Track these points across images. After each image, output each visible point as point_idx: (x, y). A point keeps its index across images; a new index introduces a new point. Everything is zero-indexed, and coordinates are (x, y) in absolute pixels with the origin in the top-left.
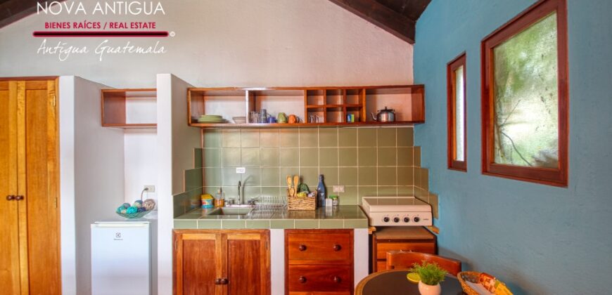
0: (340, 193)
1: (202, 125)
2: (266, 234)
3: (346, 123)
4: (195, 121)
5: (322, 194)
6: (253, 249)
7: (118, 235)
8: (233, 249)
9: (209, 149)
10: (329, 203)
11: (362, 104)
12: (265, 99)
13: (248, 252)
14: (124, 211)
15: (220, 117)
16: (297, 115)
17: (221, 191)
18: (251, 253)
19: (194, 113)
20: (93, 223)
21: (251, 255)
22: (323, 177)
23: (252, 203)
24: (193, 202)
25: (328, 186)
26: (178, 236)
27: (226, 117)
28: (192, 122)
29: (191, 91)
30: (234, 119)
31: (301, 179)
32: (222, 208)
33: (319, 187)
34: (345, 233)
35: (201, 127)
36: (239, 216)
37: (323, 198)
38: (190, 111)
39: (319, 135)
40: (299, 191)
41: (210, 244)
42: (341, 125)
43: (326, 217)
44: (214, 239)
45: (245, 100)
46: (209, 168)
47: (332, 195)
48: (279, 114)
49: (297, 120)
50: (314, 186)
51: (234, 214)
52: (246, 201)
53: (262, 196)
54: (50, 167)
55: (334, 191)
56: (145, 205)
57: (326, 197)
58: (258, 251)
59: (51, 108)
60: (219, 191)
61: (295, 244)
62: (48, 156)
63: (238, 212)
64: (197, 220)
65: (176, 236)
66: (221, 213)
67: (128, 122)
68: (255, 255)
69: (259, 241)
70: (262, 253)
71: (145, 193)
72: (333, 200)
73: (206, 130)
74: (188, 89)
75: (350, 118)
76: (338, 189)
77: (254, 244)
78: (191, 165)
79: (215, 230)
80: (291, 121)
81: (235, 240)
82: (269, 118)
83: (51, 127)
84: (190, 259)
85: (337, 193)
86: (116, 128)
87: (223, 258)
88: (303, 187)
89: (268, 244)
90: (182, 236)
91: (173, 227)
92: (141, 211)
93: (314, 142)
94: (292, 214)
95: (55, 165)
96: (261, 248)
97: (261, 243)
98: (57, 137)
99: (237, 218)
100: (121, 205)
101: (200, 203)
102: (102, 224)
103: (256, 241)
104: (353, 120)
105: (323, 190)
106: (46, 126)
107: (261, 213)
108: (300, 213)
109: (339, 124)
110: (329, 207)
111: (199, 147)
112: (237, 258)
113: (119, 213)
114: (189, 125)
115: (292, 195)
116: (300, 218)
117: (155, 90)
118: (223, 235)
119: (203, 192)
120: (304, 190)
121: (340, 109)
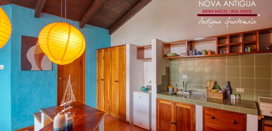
0: (241, 93)
1: (169, 57)
2: (193, 107)
3: (244, 52)
4: (166, 56)
5: (229, 92)
6: (187, 113)
7: (140, 97)
8: (179, 111)
9: (172, 67)
10: (233, 97)
11: (256, 41)
12: (196, 44)
13: (185, 113)
14: (142, 89)
15: (176, 54)
16: (212, 50)
17: (176, 85)
18: (186, 114)
19: (165, 53)
20: (134, 91)
21: (186, 115)
22: (229, 83)
23: (190, 92)
24: (165, 88)
25: (233, 88)
26: (158, 101)
27: (178, 53)
28: (164, 57)
29: (164, 44)
30: (181, 54)
31: (216, 83)
32: (177, 92)
33: (226, 88)
34: (241, 115)
35: (169, 58)
36: (184, 97)
37: (229, 94)
38: (164, 52)
39: (227, 60)
40: (214, 88)
41: (169, 106)
42: (242, 54)
43: (231, 105)
44: (171, 104)
45: (186, 45)
46: (172, 75)
47: (235, 93)
48: (203, 50)
49: (212, 53)
50: (224, 87)
51: (181, 96)
52: (187, 91)
53: (195, 89)
54: (124, 72)
55: (237, 91)
56: (149, 88)
57: (231, 93)
58: (189, 114)
59: (124, 54)
60: (175, 85)
61: (208, 115)
62: (123, 69)
63: (183, 95)
64: (165, 96)
65: (158, 100)
66: (175, 94)
67: (145, 57)
68: (188, 115)
69: (190, 109)
70: (191, 115)
71: (150, 83)
72: (236, 96)
73: (171, 59)
74: (163, 44)
75: (247, 49)
76: (239, 90)
77: (188, 110)
78: (164, 74)
79: (171, 101)
80: (209, 54)
81: (179, 107)
82: (197, 53)
83: (124, 60)
84: (162, 111)
85: (239, 92)
86: (141, 60)
87: (175, 113)
88: (216, 87)
89: (194, 111)
90: (159, 101)
91: (156, 97)
92: (147, 89)
93: (224, 64)
94: (209, 100)
95: (125, 72)
96: (191, 113)
97: (191, 110)
98: (126, 63)
99: (183, 98)
100: (142, 87)
101: (168, 89)
102: (136, 92)
103: (189, 109)
104: (249, 51)
105: (229, 89)
106: (123, 60)
107: (194, 97)
108: (214, 100)
109: (241, 53)
110: (233, 100)
111: (168, 66)
112: (180, 115)
113: (141, 89)
114: (163, 58)
115: (210, 90)
116: (213, 102)
117: (151, 45)
118: (175, 103)
119: (169, 85)
120: (218, 89)
121: (241, 45)
